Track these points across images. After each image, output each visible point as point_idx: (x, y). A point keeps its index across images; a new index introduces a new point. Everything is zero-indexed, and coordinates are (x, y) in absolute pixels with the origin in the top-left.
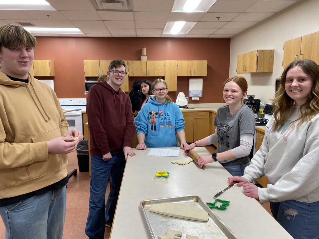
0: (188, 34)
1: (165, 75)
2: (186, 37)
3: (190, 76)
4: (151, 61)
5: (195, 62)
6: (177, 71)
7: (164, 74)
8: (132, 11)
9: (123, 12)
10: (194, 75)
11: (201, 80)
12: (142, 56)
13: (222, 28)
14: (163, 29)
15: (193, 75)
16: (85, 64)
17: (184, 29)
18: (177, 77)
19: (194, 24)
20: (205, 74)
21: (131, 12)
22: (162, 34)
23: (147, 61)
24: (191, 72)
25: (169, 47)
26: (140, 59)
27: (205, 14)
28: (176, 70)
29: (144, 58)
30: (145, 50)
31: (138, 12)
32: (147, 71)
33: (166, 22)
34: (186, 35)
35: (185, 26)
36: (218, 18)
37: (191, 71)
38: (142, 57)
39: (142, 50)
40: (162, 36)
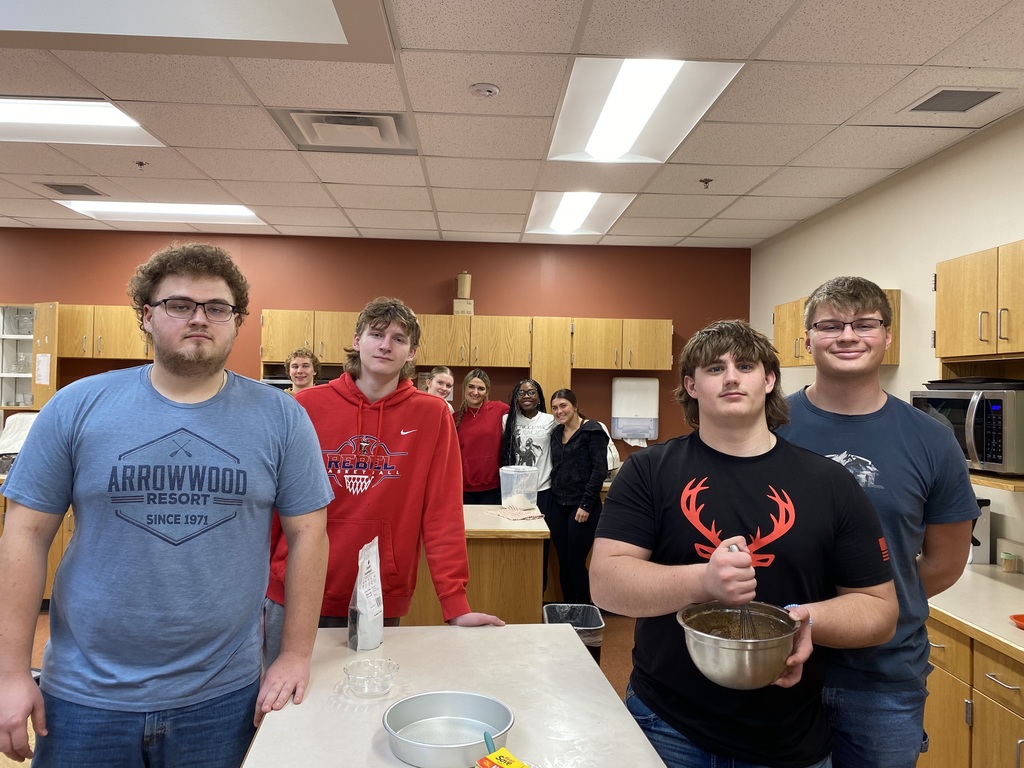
0: (607, 234)
1: (530, 363)
2: (601, 243)
3: (615, 368)
4: (486, 318)
5: (632, 325)
6: (572, 351)
7: (527, 360)
8: (414, 153)
9: (385, 157)
10: (629, 368)
11: (654, 385)
12: (455, 301)
13: (719, 216)
14: (527, 215)
15: (626, 367)
16: (267, 322)
17: (594, 218)
18: (573, 370)
19: (626, 201)
20: (666, 364)
21: (413, 158)
22: (522, 233)
23: (474, 318)
24: (619, 356)
25: (549, 273)
26: (449, 311)
27: (660, 168)
28: (567, 349)
29: (464, 306)
30: (466, 281)
31: (437, 159)
32: (473, 348)
33: (532, 192)
34: (603, 236)
35: (596, 207)
36: (706, 181)
37: (620, 353)
38: (458, 305)
39: (457, 280)
40: (525, 240)
